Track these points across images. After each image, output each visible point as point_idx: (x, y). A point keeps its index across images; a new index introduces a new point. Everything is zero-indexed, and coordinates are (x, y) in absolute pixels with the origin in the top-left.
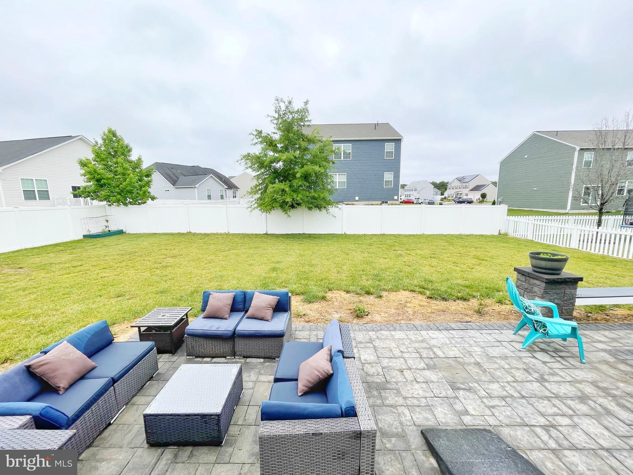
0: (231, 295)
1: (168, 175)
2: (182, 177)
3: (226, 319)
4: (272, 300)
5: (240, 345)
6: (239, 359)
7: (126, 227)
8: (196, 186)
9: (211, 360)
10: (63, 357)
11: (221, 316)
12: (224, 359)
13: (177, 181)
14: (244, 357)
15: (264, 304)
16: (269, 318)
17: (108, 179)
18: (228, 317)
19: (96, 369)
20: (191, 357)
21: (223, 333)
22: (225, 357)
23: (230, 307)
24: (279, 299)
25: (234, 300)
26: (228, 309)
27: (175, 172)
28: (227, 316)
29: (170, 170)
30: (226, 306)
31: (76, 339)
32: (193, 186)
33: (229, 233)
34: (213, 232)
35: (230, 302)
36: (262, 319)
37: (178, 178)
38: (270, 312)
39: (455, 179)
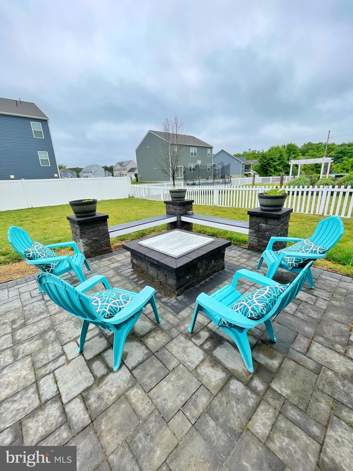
39: (117, 164)
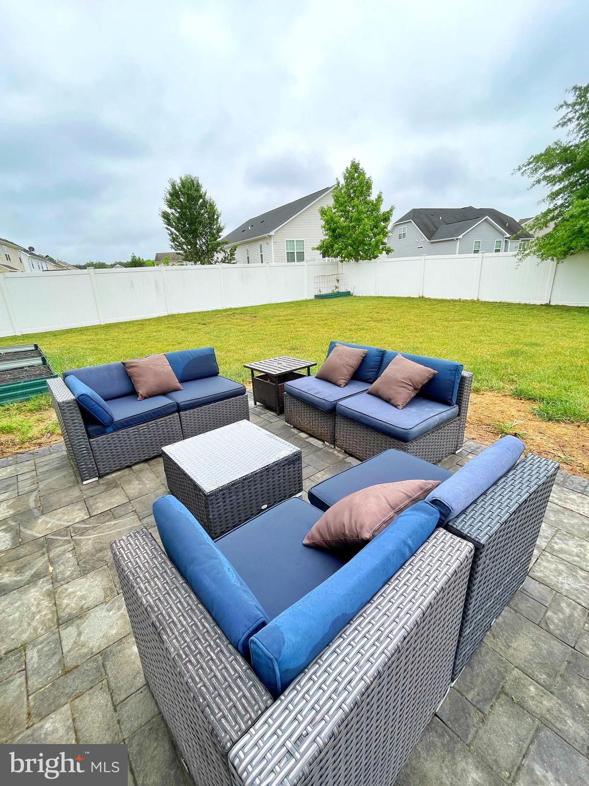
0: (360, 352)
1: (425, 225)
2: (443, 226)
3: (339, 386)
4: (422, 373)
5: (343, 430)
6: (339, 452)
7: (354, 288)
8: (459, 237)
9: (307, 438)
10: (151, 366)
11: (334, 380)
12: (321, 443)
13: (435, 232)
14: (346, 452)
15: (399, 376)
16: (400, 404)
17: (343, 228)
18: (343, 385)
19: (178, 392)
20: (289, 425)
21: (319, 402)
22: (324, 441)
23: (352, 370)
24: (434, 374)
25: (364, 360)
26: (347, 372)
27: (434, 219)
28: (342, 382)
29: (429, 218)
30: (345, 367)
31: (178, 356)
32: (455, 238)
33: (478, 300)
34: (454, 298)
35: (355, 362)
36: (388, 401)
37: (437, 229)
38: (405, 394)
